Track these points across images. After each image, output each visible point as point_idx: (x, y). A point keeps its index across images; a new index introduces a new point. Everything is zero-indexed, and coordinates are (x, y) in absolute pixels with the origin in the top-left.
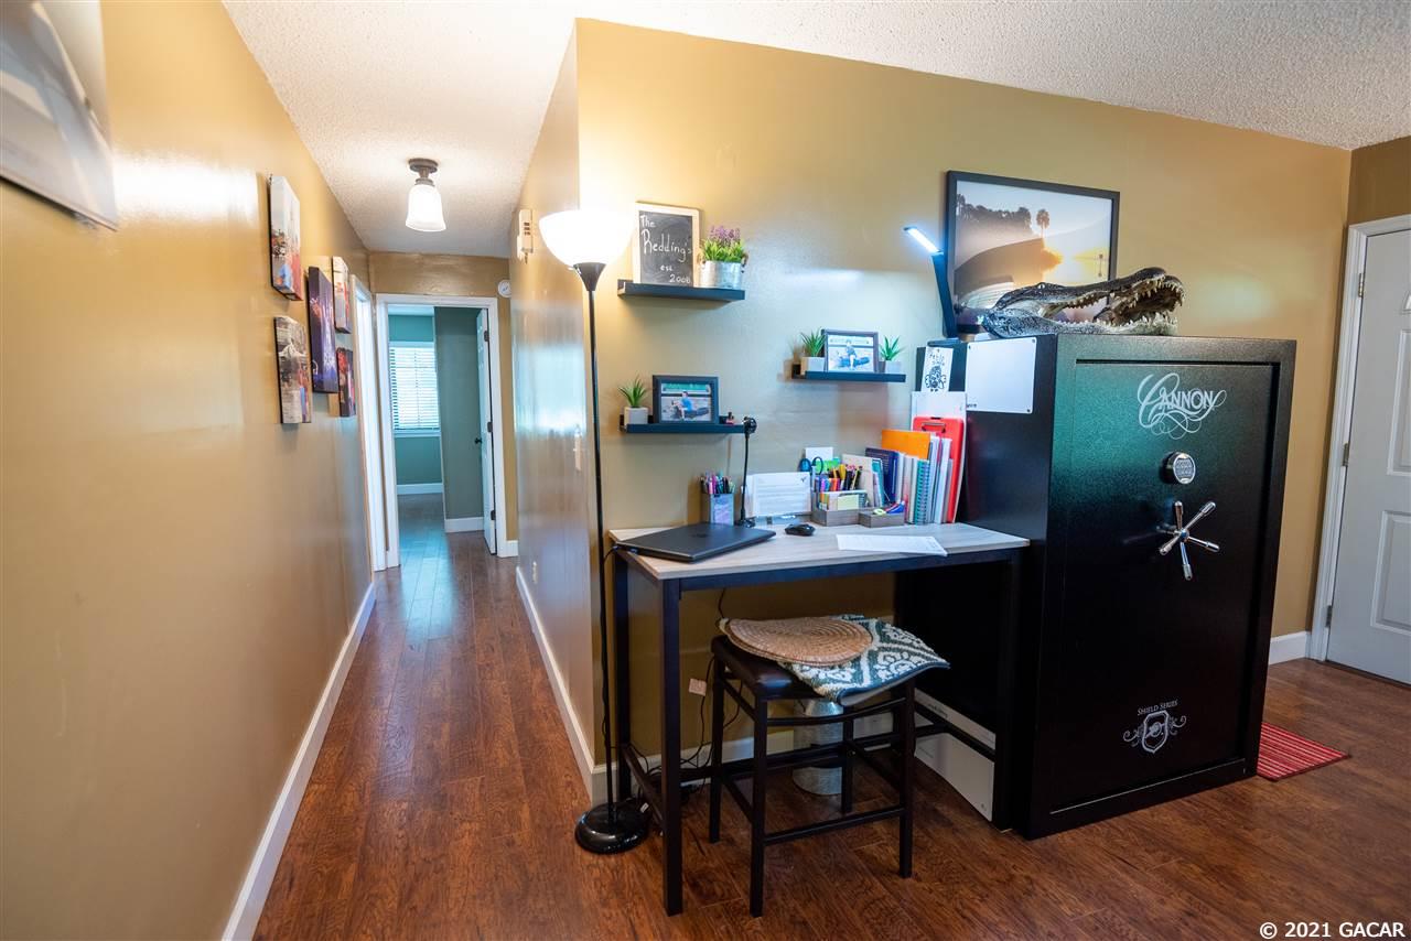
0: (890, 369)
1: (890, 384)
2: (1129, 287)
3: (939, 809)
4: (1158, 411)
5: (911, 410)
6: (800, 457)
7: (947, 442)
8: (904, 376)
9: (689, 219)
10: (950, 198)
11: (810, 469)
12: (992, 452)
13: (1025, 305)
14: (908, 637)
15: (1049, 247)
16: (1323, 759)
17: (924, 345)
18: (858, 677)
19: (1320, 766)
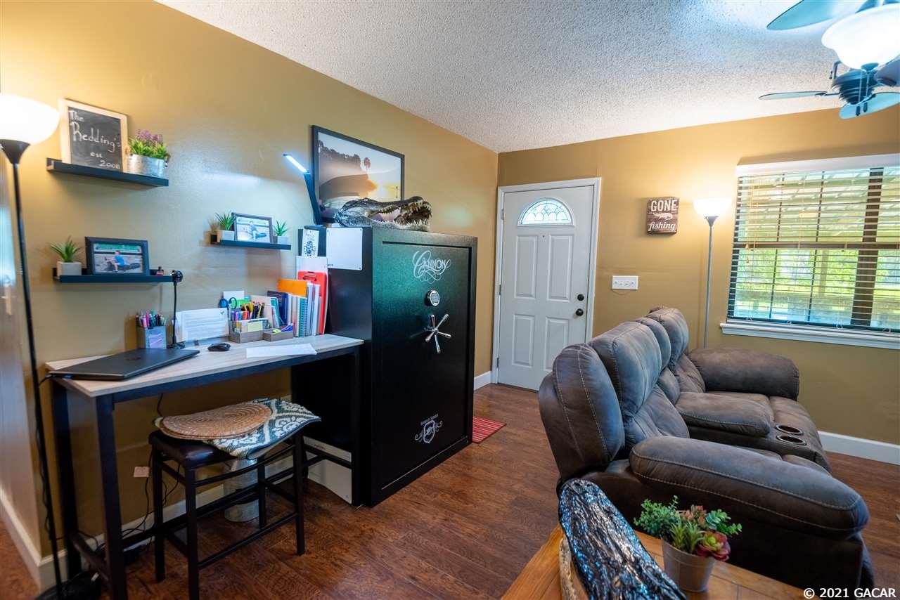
0: (281, 241)
1: (282, 250)
2: (407, 205)
3: (322, 506)
4: (422, 269)
5: (296, 267)
6: (219, 298)
7: (317, 287)
8: (290, 246)
9: (118, 121)
10: (314, 143)
11: (227, 306)
12: (344, 292)
13: (358, 209)
14: (296, 407)
15: (370, 179)
16: (496, 428)
17: (302, 228)
18: (261, 439)
19: (496, 431)
